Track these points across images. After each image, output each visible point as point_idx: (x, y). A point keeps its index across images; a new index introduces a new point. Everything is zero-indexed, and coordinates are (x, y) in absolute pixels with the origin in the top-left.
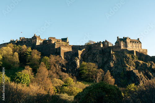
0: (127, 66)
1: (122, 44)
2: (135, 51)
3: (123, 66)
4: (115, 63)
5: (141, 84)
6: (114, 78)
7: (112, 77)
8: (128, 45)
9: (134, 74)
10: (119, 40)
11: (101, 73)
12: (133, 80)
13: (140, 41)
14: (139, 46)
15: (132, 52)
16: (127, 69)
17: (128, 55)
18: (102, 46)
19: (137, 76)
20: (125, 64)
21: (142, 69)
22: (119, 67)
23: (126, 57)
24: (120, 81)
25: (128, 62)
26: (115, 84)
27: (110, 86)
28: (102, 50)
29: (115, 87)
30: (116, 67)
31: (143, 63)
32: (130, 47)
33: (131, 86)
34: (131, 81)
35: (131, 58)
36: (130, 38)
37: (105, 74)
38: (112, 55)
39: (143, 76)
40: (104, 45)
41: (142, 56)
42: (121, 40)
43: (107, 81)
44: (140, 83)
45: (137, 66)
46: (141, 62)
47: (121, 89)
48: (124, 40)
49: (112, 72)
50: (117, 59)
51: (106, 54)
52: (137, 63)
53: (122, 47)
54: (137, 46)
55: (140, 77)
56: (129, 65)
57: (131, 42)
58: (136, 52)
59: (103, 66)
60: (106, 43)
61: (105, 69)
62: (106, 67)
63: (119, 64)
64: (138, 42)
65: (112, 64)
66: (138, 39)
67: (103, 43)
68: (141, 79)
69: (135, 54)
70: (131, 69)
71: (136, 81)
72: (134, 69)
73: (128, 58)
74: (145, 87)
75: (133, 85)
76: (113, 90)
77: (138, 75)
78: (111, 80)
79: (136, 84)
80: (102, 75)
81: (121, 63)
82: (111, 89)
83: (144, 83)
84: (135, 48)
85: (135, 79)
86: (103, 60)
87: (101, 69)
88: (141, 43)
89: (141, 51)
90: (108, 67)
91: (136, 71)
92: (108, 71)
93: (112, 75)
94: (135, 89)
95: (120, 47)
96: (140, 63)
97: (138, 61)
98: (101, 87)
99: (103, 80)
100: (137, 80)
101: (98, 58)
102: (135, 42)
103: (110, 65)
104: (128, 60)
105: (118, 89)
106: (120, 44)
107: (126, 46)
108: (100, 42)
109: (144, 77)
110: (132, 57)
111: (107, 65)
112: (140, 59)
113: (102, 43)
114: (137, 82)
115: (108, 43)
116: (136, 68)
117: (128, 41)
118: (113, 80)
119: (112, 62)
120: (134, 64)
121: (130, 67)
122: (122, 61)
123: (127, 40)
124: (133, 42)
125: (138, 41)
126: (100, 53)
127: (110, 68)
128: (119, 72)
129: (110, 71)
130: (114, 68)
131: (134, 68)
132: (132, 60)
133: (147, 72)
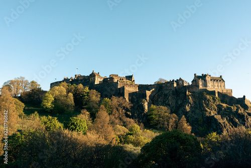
0: (206, 111)
1: (201, 83)
2: (216, 91)
3: (202, 110)
4: (191, 106)
5: (225, 133)
6: (191, 125)
7: (188, 123)
8: (208, 84)
9: (216, 120)
10: (197, 78)
11: (174, 119)
12: (215, 127)
13: (222, 79)
14: (222, 85)
15: (213, 93)
16: (207, 114)
17: (208, 97)
18: (175, 85)
19: (220, 123)
20: (204, 108)
21: (226, 114)
22: (197, 111)
23: (206, 98)
24: (198, 129)
25: (207, 105)
26: (192, 132)
27: (185, 135)
28: (176, 90)
29: (191, 136)
30: (193, 112)
31: (227, 106)
32: (210, 87)
33: (212, 135)
34: (212, 129)
35: (212, 100)
36: (210, 76)
37: (179, 120)
38: (188, 96)
39: (227, 122)
40: (178, 84)
41: (226, 97)
42: (199, 77)
43: (183, 129)
44: (223, 132)
45: (220, 110)
46: (224, 105)
47: (199, 139)
48: (204, 77)
49: (188, 117)
50: (194, 102)
51: (181, 95)
52: (219, 107)
53: (201, 87)
54: (219, 85)
55: (223, 125)
56: (209, 109)
57: (211, 80)
58: (218, 92)
59: (177, 110)
60: (181, 82)
61: (179, 114)
62: (180, 112)
63: (197, 108)
64: (220, 81)
65: (188, 108)
66: (221, 76)
67: (177, 81)
68: (225, 127)
69: (217, 95)
70: (212, 114)
72: (216, 115)
73: (209, 100)
74: (230, 136)
75: (214, 134)
76: (190, 140)
77: (221, 121)
78: (187, 128)
79: (217, 133)
80: (175, 121)
81: (200, 107)
82: (187, 139)
83: (228, 132)
84: (216, 87)
85: (217, 127)
86: (177, 102)
87: (174, 114)
88: (224, 81)
89: (224, 91)
90: (183, 112)
91: (218, 117)
92: (183, 116)
93: (188, 121)
94: (217, 138)
95: (198, 86)
96: (223, 107)
97: (221, 104)
98: (174, 137)
99: (176, 128)
100: (220, 128)
101: (171, 100)
102: (217, 80)
103: (185, 109)
104: (209, 102)
105: (195, 140)
106: (199, 83)
107: (205, 85)
108: (173, 80)
109: (228, 125)
110: (214, 99)
111: (182, 109)
112: (223, 101)
113: (175, 81)
114: (219, 131)
115: (183, 81)
116: (219, 113)
118: (189, 127)
119: (188, 106)
120: (216, 107)
121: (210, 112)
122: (201, 105)
123: (207, 78)
124: (214, 80)
125: (220, 79)
126: (173, 94)
127: (186, 113)
128: (196, 118)
129: (186, 117)
130: (190, 113)
131: (216, 112)
132: (214, 103)
133: (232, 117)
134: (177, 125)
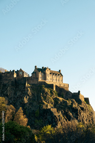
0: (43, 104)
1: (40, 75)
2: (54, 85)
3: (39, 103)
4: (29, 99)
5: (59, 126)
6: (28, 117)
7: (25, 115)
8: (47, 77)
9: (51, 113)
10: (37, 70)
11: (11, 111)
12: (50, 120)
13: (61, 74)
14: (60, 79)
15: (51, 86)
16: (44, 107)
17: (46, 90)
18: (15, 76)
19: (55, 116)
20: (42, 101)
21: (62, 108)
22: (35, 103)
23: (44, 91)
24: (34, 122)
25: (45, 98)
26: (28, 125)
27: (21, 127)
28: (15, 81)
29: (27, 129)
30: (30, 104)
31: (63, 100)
32: (49, 80)
33: (47, 128)
34: (47, 122)
35: (49, 93)
36: (50, 69)
37: (16, 111)
38: (27, 88)
39: (61, 116)
40: (18, 75)
41: (62, 91)
42: (39, 70)
43: (18, 121)
44: (57, 125)
45: (56, 103)
46: (61, 99)
47: (34, 131)
48: (43, 70)
49: (26, 109)
50: (32, 94)
51: (20, 86)
52: (56, 100)
53: (40, 80)
54: (58, 79)
55: (58, 118)
56: (46, 102)
57: (51, 73)
58: (56, 86)
60: (21, 73)
61: (17, 106)
62: (18, 103)
63: (34, 100)
64: (59, 75)
65: (26, 100)
66: (60, 71)
67: (17, 72)
68: (60, 120)
69: (54, 89)
70: (49, 107)
71: (53, 122)
72: (52, 108)
73: (46, 93)
74: (63, 129)
75: (49, 127)
76: (25, 132)
77: (56, 114)
78: (24, 120)
79: (52, 126)
80: (12, 113)
81: (38, 100)
82: (22, 131)
83: (62, 125)
84: (55, 81)
85: (52, 120)
86: (15, 94)
87: (11, 105)
88: (62, 76)
89: (61, 86)
90: (21, 103)
91: (54, 110)
92: (21, 108)
93: (25, 113)
94: (51, 131)
95: (38, 78)
96: (59, 101)
97: (58, 97)
98: (10, 129)
99: (12, 120)
100: (55, 121)
101: (9, 91)
102: (56, 74)
103: (23, 101)
104: (46, 95)
105: (30, 132)
106: (38, 76)
107: (45, 78)
108: (14, 71)
109: (63, 118)
110: (51, 92)
111: (20, 100)
112: (59, 95)
113: (16, 72)
114: (54, 124)
115: (23, 72)
116: (55, 106)
117: (48, 72)
118: (26, 120)
119: (26, 98)
120: (53, 100)
121: (47, 105)
122: (39, 97)
123: (46, 71)
124: (53, 74)
125: (59, 73)
126: (12, 85)
127: (23, 105)
128: (33, 110)
129: (23, 109)
130: (28, 105)
131: (52, 105)
132: (51, 96)
133: (66, 111)
134: (13, 117)
